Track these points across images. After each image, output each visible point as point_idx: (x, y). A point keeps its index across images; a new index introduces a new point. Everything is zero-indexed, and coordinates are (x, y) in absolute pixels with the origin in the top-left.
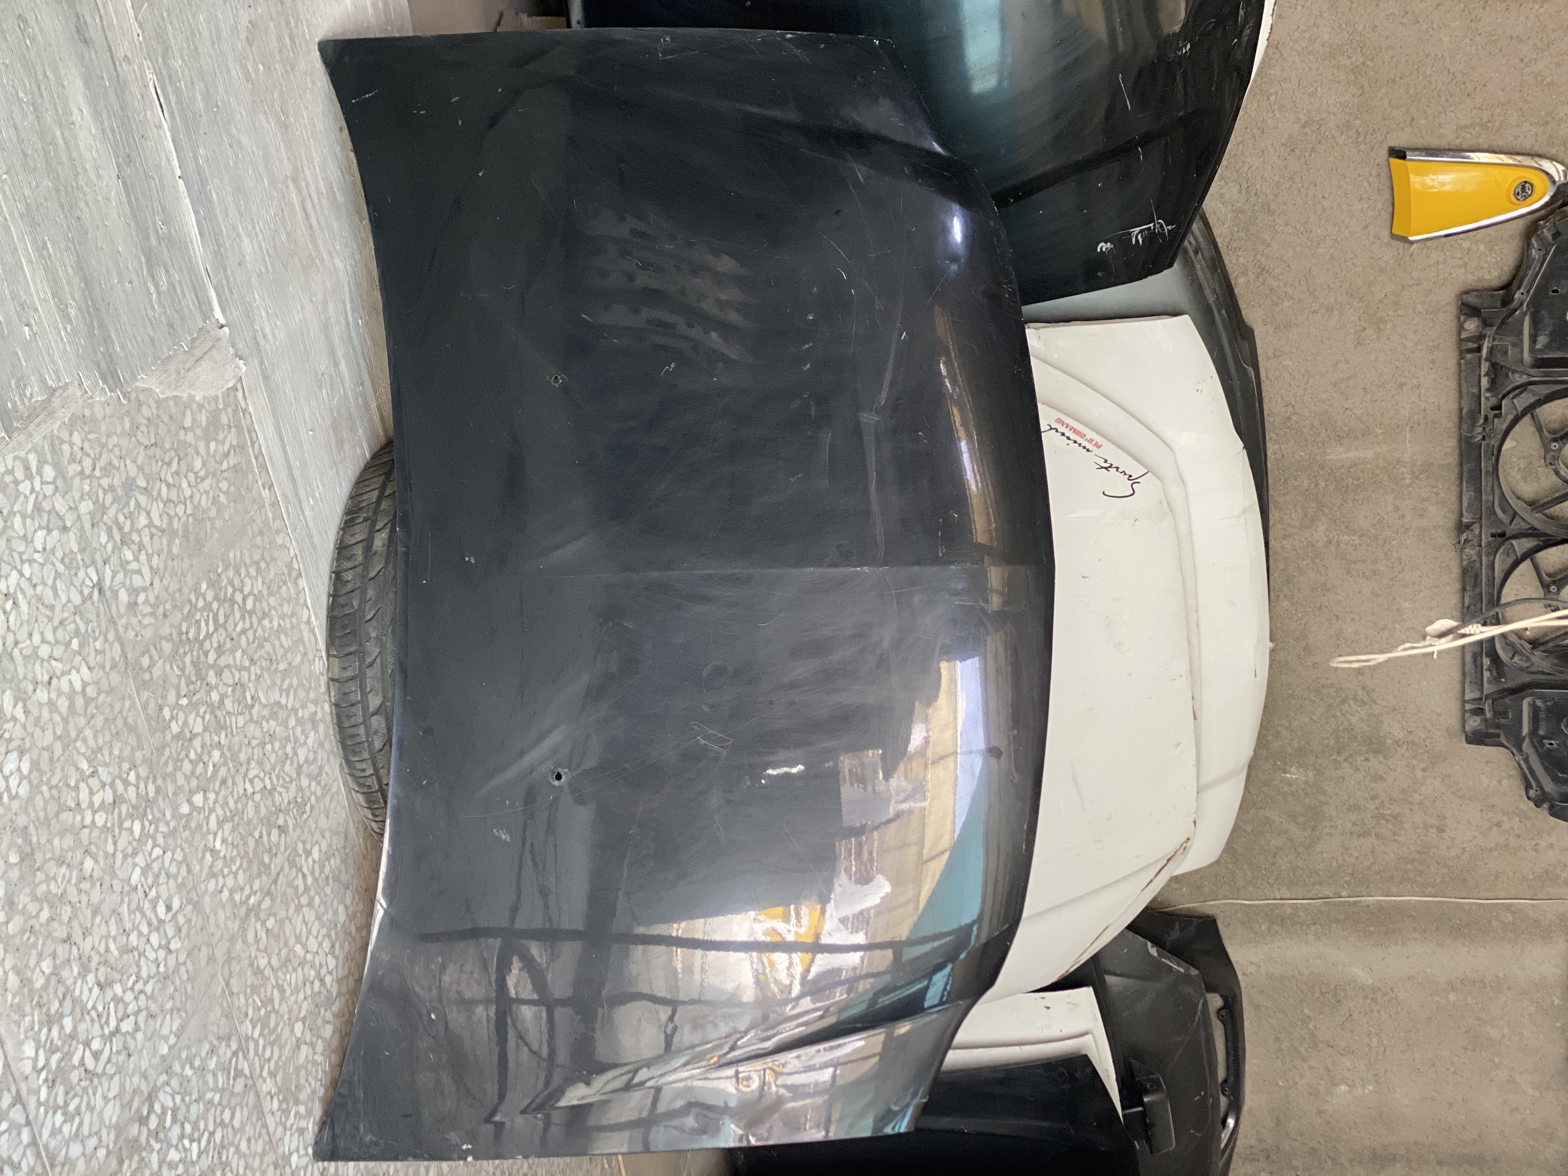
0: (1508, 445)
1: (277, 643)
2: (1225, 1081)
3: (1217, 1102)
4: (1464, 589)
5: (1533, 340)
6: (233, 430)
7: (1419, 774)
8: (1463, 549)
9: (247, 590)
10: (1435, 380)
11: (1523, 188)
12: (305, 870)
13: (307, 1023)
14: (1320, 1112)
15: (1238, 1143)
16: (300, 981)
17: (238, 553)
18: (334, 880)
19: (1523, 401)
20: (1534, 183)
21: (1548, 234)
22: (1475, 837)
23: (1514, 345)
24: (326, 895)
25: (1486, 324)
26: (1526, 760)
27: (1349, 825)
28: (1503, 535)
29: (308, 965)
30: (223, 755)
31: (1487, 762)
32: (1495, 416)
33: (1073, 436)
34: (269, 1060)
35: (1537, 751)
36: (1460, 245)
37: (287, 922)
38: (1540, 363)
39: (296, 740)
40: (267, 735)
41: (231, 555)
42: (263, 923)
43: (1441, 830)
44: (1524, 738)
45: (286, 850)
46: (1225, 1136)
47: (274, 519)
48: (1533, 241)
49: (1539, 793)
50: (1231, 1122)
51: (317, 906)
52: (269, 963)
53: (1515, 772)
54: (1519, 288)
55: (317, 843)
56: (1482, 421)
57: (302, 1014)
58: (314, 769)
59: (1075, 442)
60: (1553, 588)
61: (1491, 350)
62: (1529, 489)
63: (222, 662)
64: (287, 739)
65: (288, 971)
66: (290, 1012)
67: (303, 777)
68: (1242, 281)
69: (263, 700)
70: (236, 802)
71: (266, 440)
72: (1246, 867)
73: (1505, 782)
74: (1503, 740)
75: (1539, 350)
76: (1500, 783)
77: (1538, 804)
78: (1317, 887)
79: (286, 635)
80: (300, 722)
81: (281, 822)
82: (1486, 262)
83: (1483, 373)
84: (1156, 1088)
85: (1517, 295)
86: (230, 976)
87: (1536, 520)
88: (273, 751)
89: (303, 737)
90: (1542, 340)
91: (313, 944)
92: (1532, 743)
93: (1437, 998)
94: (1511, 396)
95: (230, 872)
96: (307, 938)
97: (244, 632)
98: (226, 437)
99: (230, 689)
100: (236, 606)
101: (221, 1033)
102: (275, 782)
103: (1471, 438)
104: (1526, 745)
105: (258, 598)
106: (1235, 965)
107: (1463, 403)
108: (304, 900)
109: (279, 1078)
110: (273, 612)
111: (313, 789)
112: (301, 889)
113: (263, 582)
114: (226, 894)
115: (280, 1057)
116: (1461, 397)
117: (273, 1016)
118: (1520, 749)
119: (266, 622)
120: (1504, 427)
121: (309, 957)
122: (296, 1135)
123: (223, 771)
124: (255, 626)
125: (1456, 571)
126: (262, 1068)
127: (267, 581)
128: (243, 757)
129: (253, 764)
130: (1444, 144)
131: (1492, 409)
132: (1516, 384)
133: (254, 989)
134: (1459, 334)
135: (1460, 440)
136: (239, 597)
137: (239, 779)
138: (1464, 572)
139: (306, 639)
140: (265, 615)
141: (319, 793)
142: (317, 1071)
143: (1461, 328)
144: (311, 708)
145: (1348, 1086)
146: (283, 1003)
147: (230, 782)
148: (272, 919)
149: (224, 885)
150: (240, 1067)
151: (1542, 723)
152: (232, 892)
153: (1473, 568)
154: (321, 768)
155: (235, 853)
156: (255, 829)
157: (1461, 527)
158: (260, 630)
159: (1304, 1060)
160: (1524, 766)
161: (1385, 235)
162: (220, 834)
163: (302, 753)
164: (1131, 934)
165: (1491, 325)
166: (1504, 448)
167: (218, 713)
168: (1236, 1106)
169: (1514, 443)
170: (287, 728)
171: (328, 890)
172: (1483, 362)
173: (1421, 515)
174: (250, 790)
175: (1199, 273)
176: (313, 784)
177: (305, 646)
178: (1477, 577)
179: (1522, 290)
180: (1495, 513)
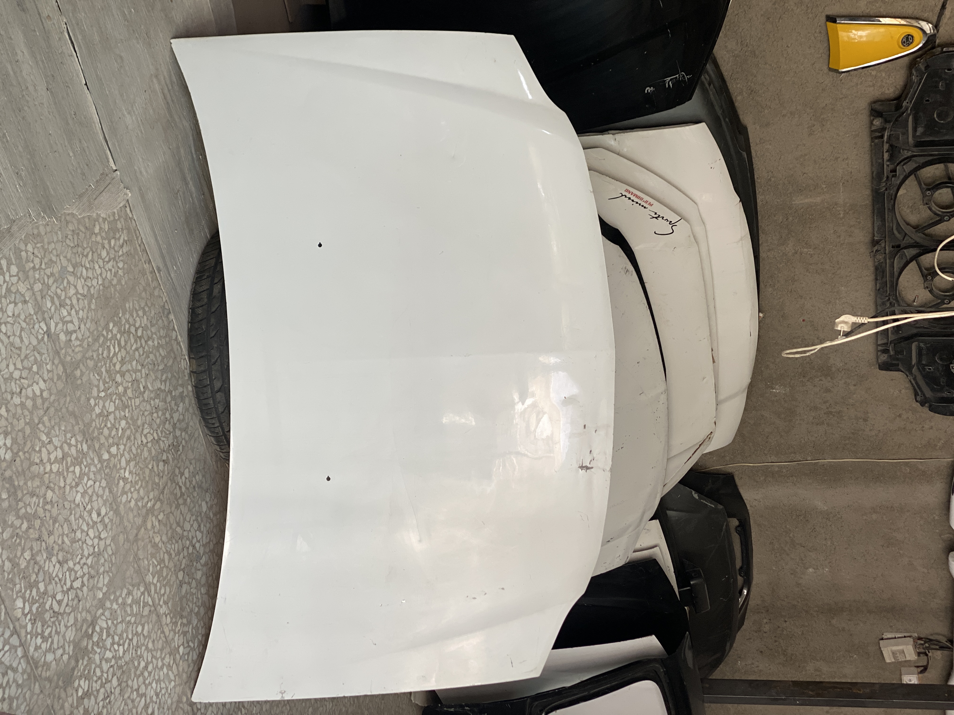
0: (900, 192)
1: (158, 354)
2: (741, 568)
3: (736, 581)
4: (876, 279)
5: (915, 130)
6: (125, 232)
7: (852, 388)
8: (874, 256)
9: (137, 325)
10: (857, 155)
11: (907, 38)
12: (181, 484)
13: (186, 572)
14: (798, 585)
15: (750, 603)
16: (181, 547)
17: (131, 304)
18: (198, 488)
19: (909, 167)
20: (914, 35)
21: (922, 67)
22: (886, 424)
23: (903, 134)
24: (194, 497)
25: (886, 121)
26: (915, 379)
27: (812, 418)
28: (899, 246)
29: (185, 538)
30: (127, 423)
31: (892, 380)
32: (893, 176)
33: (636, 200)
34: (164, 595)
35: (921, 374)
36: (871, 73)
37: (171, 515)
38: (919, 144)
39: (172, 409)
40: (154, 408)
41: (127, 305)
42: (157, 517)
43: (865, 420)
44: (914, 366)
45: (168, 473)
46: (741, 600)
47: (152, 281)
48: (914, 72)
49: (922, 398)
50: (745, 592)
51: (188, 504)
52: (161, 539)
53: (908, 385)
54: (905, 100)
55: (187, 467)
56: (885, 179)
57: (182, 567)
58: (183, 425)
59: (637, 203)
60: (929, 277)
61: (889, 137)
62: (914, 219)
63: (124, 368)
64: (166, 409)
65: (173, 543)
66: (175, 566)
67: (177, 430)
68: (739, 98)
69: (150, 388)
70: (137, 450)
71: (145, 235)
72: (751, 444)
73: (903, 391)
74: (900, 367)
75: (918, 136)
76: (900, 391)
77: (922, 404)
78: (792, 455)
79: (163, 348)
80: (173, 398)
81: (164, 458)
82: (886, 83)
83: (885, 151)
84: (698, 576)
85: (905, 104)
86: (138, 549)
87: (918, 237)
88: (158, 417)
89: (176, 407)
90: (920, 130)
91: (187, 526)
92: (919, 369)
93: (865, 517)
94: (902, 164)
95: (135, 490)
96: (184, 522)
97: (137, 349)
98: (120, 236)
99: (130, 384)
100: (131, 335)
101: (134, 582)
102: (160, 435)
103: (879, 189)
104: (915, 370)
105: (145, 328)
106: (746, 501)
107: (874, 169)
108: (181, 501)
109: (170, 605)
110: (154, 336)
111: (183, 437)
112: (179, 495)
113: (147, 319)
114: (133, 503)
115: (170, 592)
116: (872, 165)
117: (165, 569)
118: (911, 373)
119: (150, 343)
120: (898, 182)
121: (185, 534)
122: (182, 635)
123: (128, 432)
124: (144, 345)
125: (872, 269)
126: (159, 600)
127: (149, 318)
128: (139, 422)
129: (146, 426)
130: (859, 12)
131: (891, 171)
132: (905, 156)
133: (153, 556)
134: (871, 128)
135: (872, 191)
136: (133, 330)
137: (138, 435)
138: (876, 269)
139: (175, 350)
140: (149, 338)
141: (187, 438)
142: (193, 599)
143: (871, 123)
144: (180, 389)
145: (814, 568)
146: (171, 561)
147: (132, 438)
148: (162, 514)
149: (132, 497)
150: (146, 601)
151: (924, 357)
152: (137, 501)
153: (881, 266)
154: (188, 424)
155: (137, 478)
156: (149, 463)
157: (874, 243)
158: (146, 348)
159: (788, 555)
160: (913, 382)
161: (825, 68)
162: (128, 468)
163: (176, 416)
164: (682, 486)
165: (889, 122)
166: (899, 194)
167: (123, 398)
168: (748, 583)
169: (905, 191)
170: (166, 402)
171: (195, 494)
172: (885, 144)
173: (850, 236)
174: (145, 441)
175: (712, 96)
176: (183, 434)
177: (174, 353)
178: (884, 272)
179: (907, 101)
180: (893, 234)
